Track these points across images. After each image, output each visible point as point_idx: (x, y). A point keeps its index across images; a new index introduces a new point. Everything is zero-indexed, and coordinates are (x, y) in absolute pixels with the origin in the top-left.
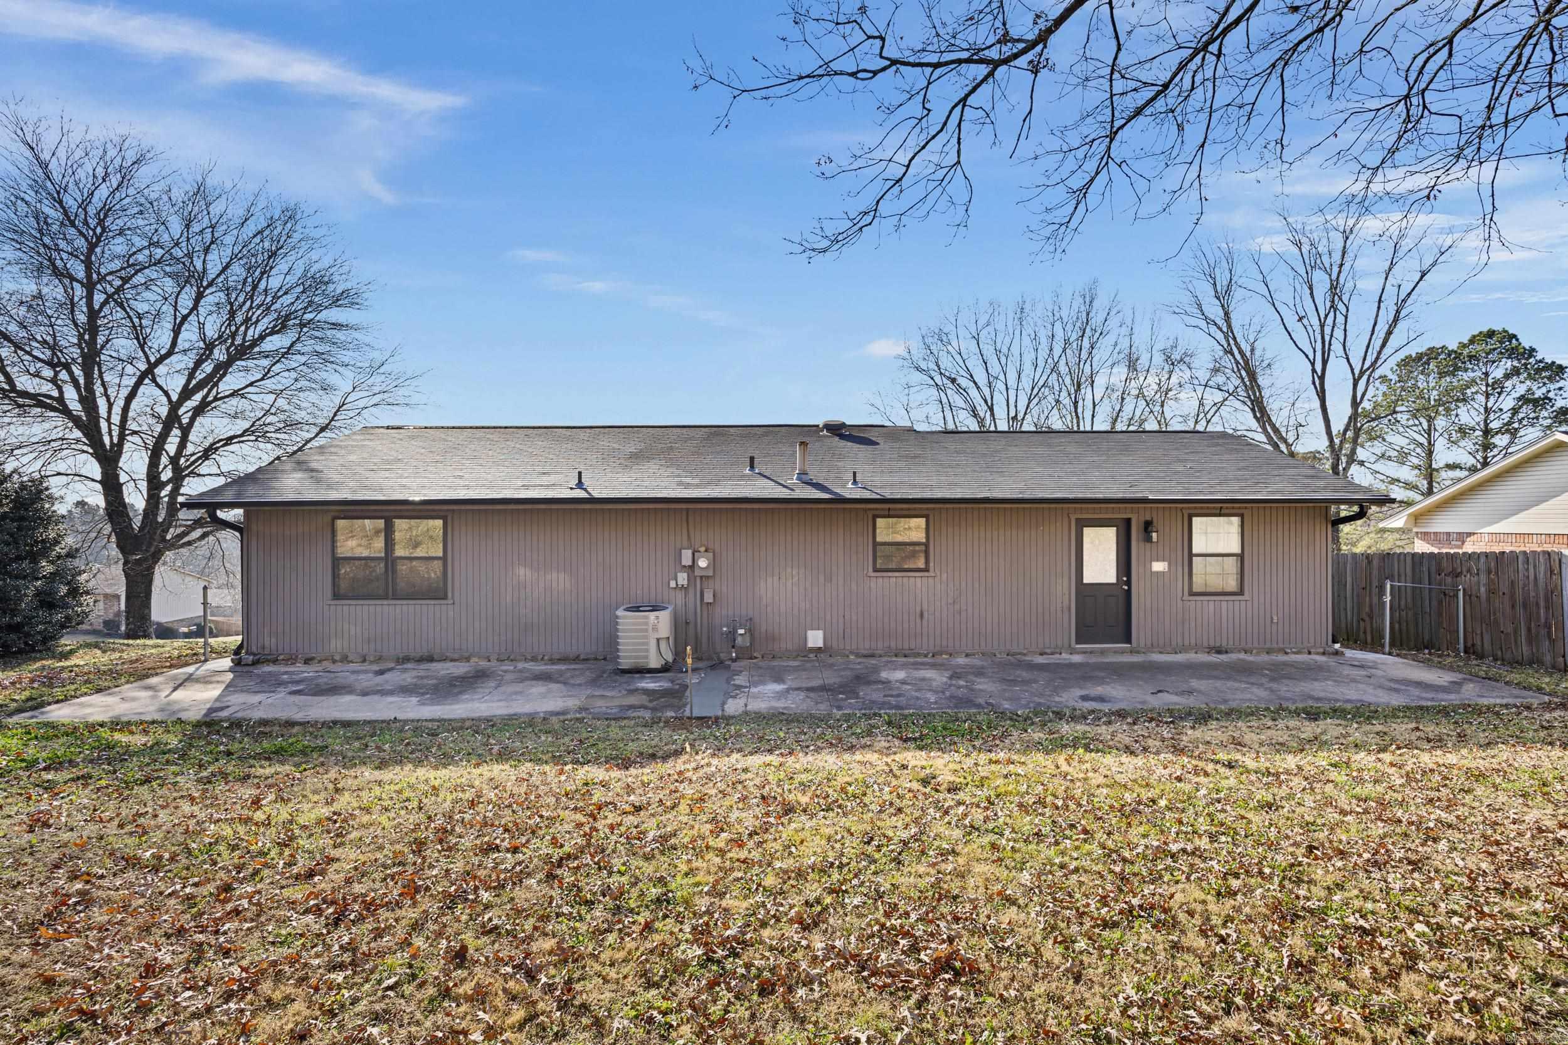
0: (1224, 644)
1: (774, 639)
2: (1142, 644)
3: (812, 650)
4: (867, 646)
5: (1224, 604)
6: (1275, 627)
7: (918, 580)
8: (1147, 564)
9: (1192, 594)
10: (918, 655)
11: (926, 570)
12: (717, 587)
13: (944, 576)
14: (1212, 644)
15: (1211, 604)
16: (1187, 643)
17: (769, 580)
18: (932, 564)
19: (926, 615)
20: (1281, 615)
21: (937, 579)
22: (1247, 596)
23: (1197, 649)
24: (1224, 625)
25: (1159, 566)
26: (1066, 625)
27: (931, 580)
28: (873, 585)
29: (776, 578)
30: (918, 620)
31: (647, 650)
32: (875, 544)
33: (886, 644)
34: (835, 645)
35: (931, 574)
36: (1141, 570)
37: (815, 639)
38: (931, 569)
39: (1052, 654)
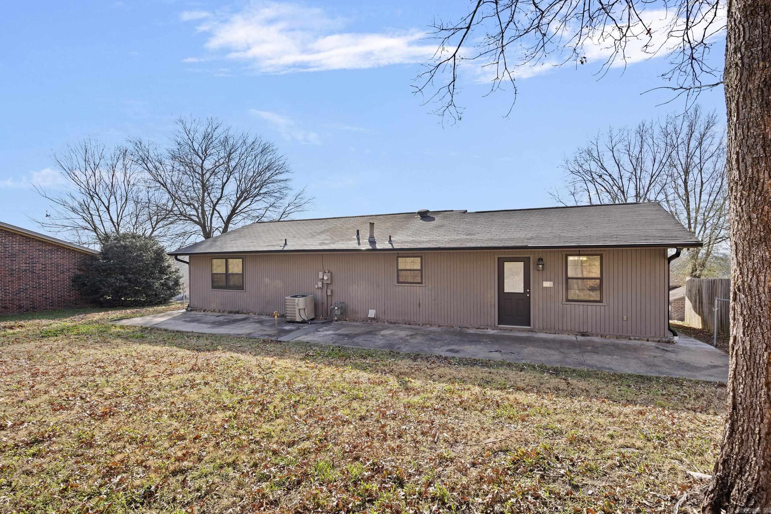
0: (589, 331)
1: (356, 313)
2: (537, 327)
3: (370, 318)
4: (395, 319)
5: (590, 307)
6: (625, 323)
7: (418, 288)
8: (540, 284)
9: (568, 300)
10: (415, 324)
11: (421, 283)
12: (334, 289)
13: (430, 286)
14: (581, 330)
15: (581, 307)
16: (565, 328)
17: (354, 286)
18: (424, 281)
19: (421, 305)
20: (629, 315)
21: (427, 287)
22: (604, 303)
23: (570, 332)
24: (590, 320)
25: (547, 284)
26: (493, 315)
27: (424, 288)
28: (397, 289)
29: (356, 285)
30: (418, 307)
31: (295, 314)
32: (398, 271)
33: (404, 318)
34: (381, 316)
35: (424, 285)
36: (536, 286)
37: (372, 313)
38: (424, 283)
39: (483, 329)
